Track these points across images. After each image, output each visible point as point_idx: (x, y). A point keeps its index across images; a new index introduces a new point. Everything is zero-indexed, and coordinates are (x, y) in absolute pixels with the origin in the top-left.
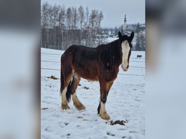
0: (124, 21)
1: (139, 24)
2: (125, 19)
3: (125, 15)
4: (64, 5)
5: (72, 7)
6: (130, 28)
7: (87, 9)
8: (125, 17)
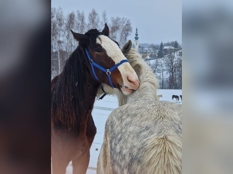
0: (135, 38)
1: (162, 44)
2: (137, 35)
3: (137, 29)
4: (60, 8)
5: (78, 11)
6: (146, 50)
7: (104, 15)
8: (137, 32)
